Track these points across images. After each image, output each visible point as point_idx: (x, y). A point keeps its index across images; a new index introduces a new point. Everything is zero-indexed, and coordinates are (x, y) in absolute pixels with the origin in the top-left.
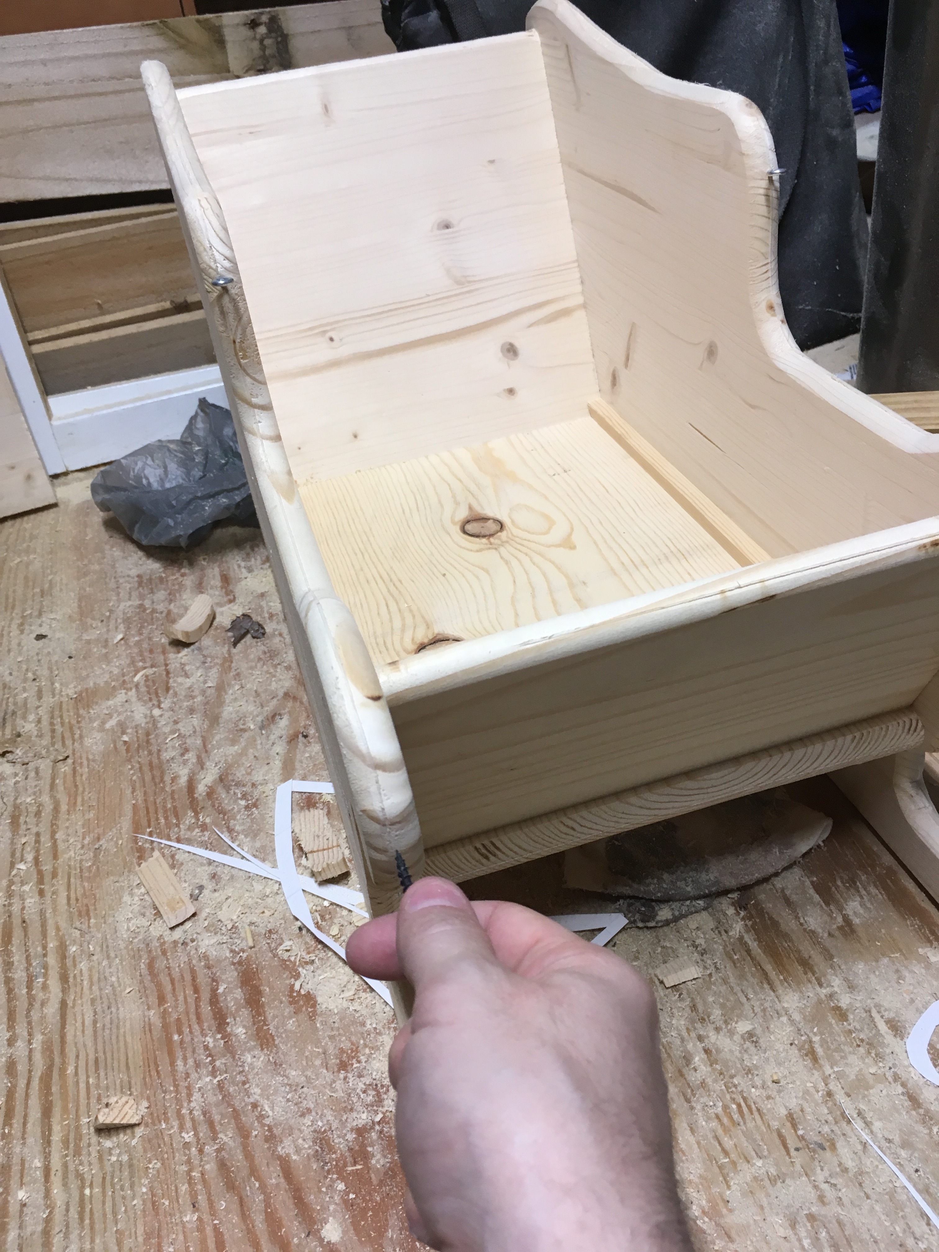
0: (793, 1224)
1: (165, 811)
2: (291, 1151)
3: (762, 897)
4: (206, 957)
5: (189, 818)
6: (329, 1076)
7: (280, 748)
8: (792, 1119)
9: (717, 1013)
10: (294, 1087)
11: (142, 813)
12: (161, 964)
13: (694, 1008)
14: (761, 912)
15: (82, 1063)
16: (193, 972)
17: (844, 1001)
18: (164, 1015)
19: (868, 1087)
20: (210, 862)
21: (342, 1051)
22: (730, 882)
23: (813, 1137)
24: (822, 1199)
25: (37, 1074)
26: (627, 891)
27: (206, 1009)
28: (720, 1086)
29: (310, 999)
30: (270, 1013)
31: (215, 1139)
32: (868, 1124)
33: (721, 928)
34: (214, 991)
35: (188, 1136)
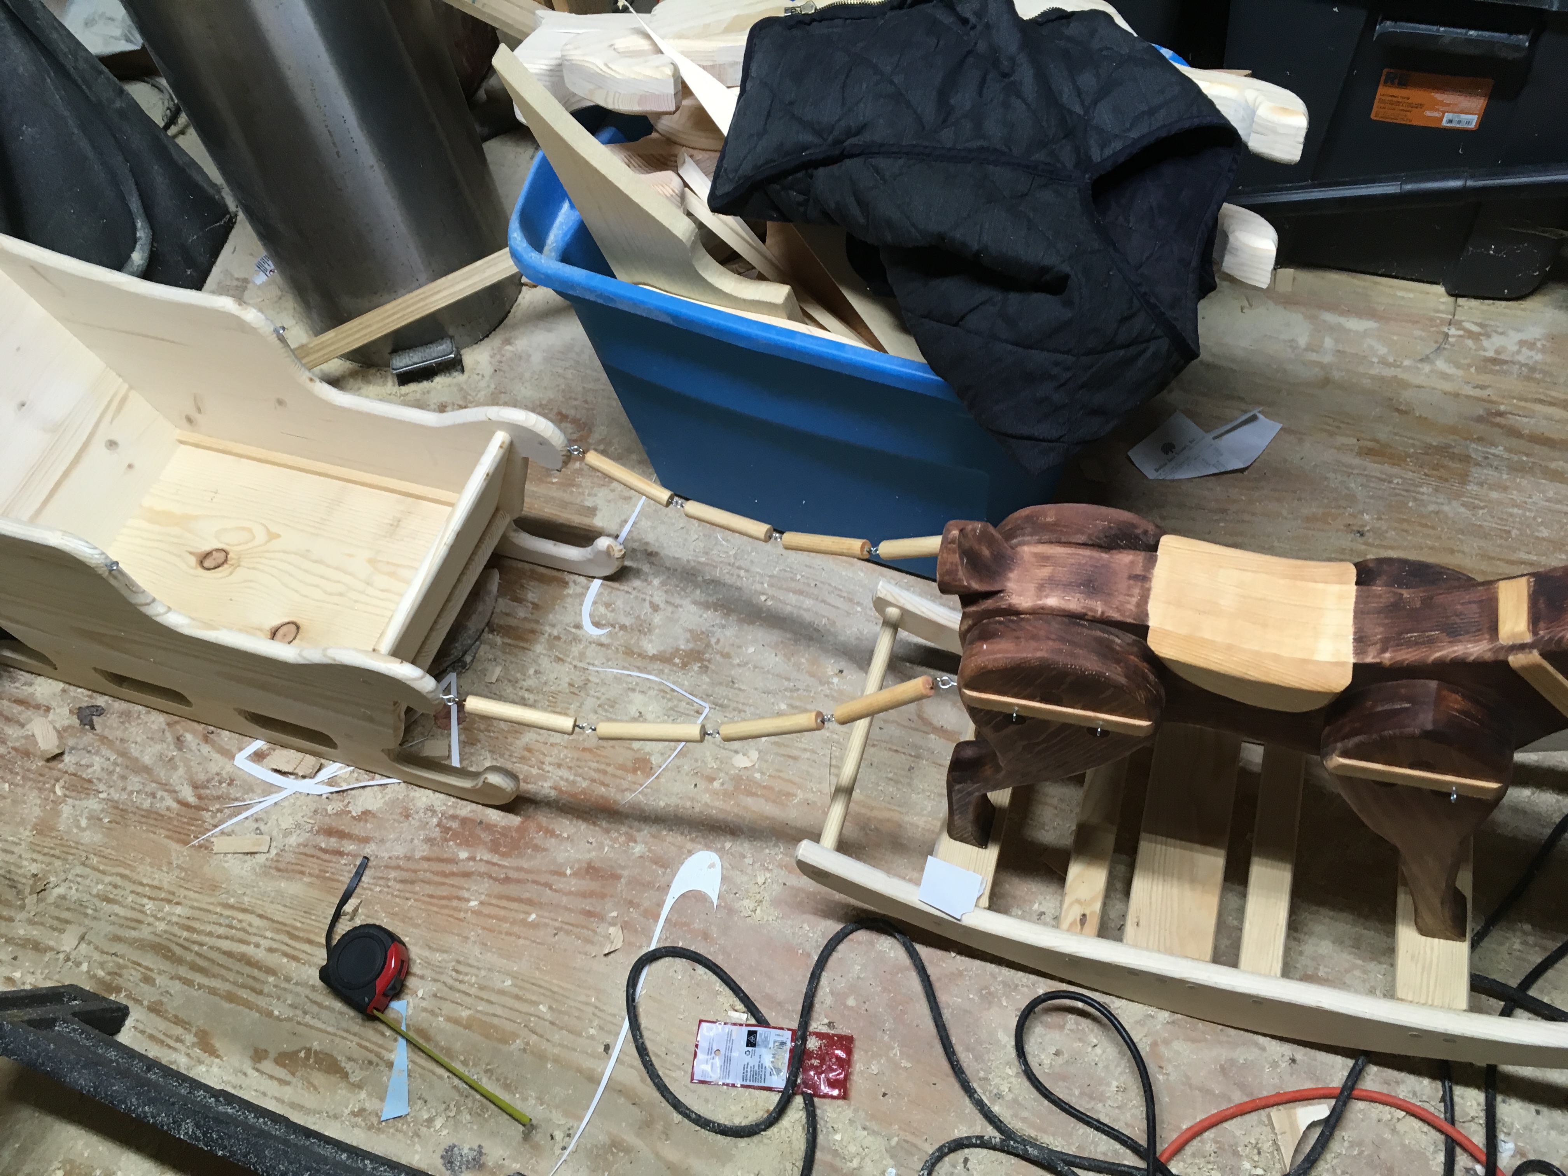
0: (596, 712)
1: (188, 824)
2: (422, 854)
3: (496, 621)
4: (299, 845)
5: (207, 815)
6: (406, 824)
7: (206, 749)
8: (571, 685)
9: (519, 675)
10: (397, 839)
11: (176, 836)
12: (282, 866)
13: (510, 681)
14: (501, 627)
15: (300, 919)
16: (301, 853)
17: (555, 633)
18: (311, 875)
19: (584, 653)
20: (247, 818)
21: (401, 813)
22: (483, 625)
23: (581, 684)
24: (598, 698)
25: (286, 939)
26: (448, 663)
27: (327, 857)
28: (541, 696)
29: (366, 813)
30: (356, 832)
31: (388, 879)
32: (593, 665)
33: (493, 646)
34: (321, 849)
35: (378, 889)
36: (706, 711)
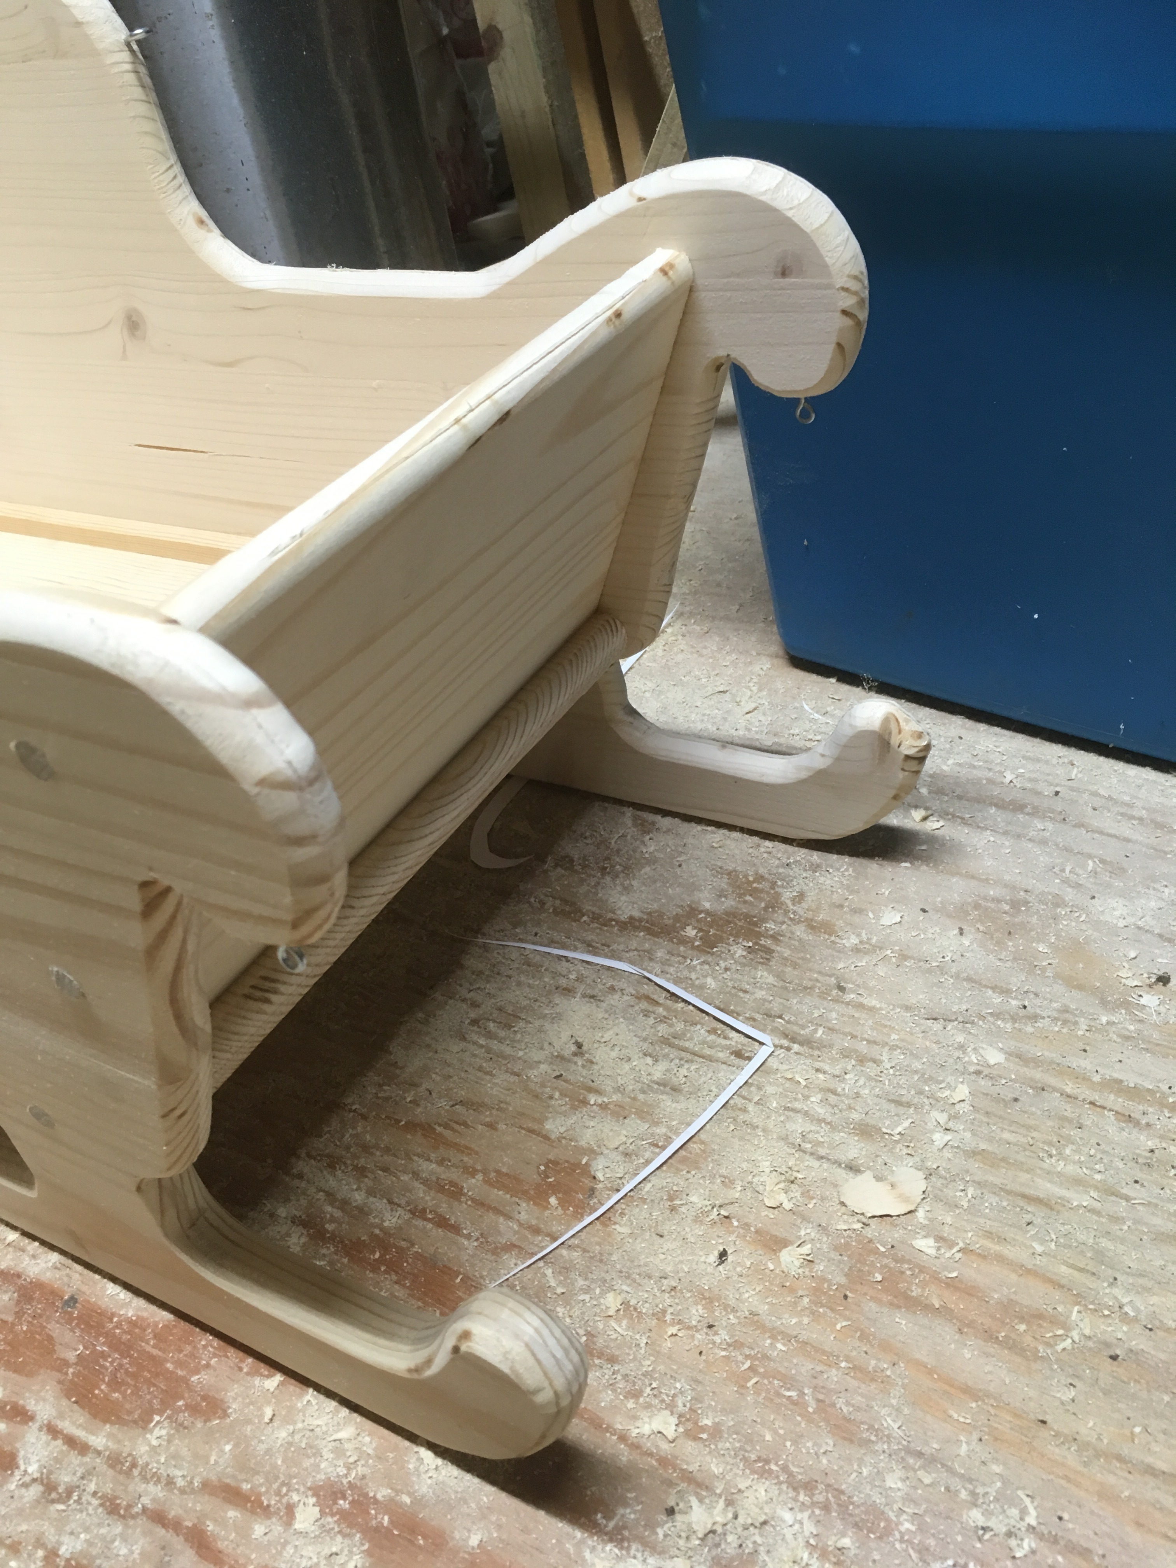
36: (763, 1053)
